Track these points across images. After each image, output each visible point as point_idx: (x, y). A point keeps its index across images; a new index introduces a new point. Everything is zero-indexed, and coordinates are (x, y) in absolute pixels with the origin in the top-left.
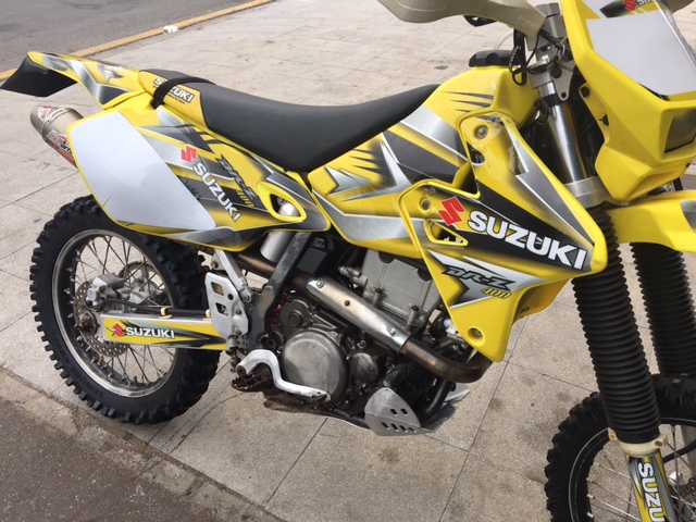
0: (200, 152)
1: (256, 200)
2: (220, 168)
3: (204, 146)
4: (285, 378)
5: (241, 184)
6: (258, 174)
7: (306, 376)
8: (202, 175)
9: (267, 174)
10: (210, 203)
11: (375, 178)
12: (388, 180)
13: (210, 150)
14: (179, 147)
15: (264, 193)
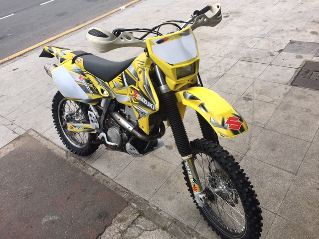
0: (83, 77)
1: (97, 90)
2: (88, 81)
3: (84, 75)
4: (108, 141)
5: (93, 86)
6: (97, 83)
7: (113, 140)
8: (85, 83)
9: (99, 83)
10: (87, 91)
11: (121, 84)
12: (124, 85)
13: (85, 76)
14: (78, 75)
15: (99, 88)
